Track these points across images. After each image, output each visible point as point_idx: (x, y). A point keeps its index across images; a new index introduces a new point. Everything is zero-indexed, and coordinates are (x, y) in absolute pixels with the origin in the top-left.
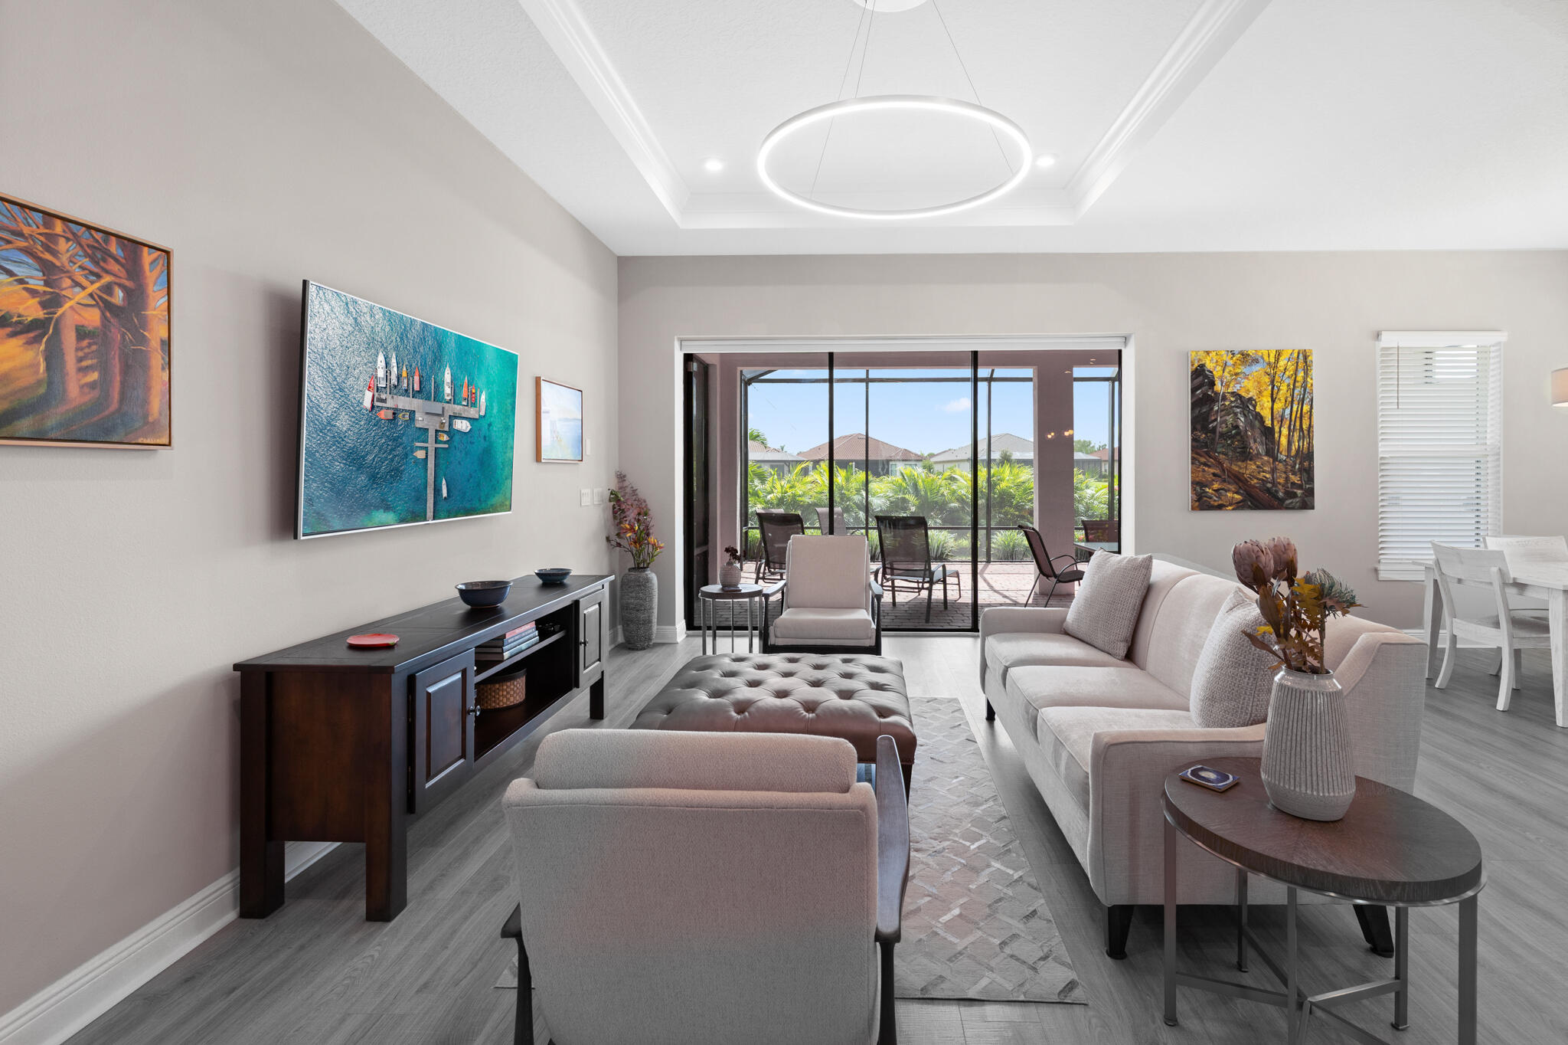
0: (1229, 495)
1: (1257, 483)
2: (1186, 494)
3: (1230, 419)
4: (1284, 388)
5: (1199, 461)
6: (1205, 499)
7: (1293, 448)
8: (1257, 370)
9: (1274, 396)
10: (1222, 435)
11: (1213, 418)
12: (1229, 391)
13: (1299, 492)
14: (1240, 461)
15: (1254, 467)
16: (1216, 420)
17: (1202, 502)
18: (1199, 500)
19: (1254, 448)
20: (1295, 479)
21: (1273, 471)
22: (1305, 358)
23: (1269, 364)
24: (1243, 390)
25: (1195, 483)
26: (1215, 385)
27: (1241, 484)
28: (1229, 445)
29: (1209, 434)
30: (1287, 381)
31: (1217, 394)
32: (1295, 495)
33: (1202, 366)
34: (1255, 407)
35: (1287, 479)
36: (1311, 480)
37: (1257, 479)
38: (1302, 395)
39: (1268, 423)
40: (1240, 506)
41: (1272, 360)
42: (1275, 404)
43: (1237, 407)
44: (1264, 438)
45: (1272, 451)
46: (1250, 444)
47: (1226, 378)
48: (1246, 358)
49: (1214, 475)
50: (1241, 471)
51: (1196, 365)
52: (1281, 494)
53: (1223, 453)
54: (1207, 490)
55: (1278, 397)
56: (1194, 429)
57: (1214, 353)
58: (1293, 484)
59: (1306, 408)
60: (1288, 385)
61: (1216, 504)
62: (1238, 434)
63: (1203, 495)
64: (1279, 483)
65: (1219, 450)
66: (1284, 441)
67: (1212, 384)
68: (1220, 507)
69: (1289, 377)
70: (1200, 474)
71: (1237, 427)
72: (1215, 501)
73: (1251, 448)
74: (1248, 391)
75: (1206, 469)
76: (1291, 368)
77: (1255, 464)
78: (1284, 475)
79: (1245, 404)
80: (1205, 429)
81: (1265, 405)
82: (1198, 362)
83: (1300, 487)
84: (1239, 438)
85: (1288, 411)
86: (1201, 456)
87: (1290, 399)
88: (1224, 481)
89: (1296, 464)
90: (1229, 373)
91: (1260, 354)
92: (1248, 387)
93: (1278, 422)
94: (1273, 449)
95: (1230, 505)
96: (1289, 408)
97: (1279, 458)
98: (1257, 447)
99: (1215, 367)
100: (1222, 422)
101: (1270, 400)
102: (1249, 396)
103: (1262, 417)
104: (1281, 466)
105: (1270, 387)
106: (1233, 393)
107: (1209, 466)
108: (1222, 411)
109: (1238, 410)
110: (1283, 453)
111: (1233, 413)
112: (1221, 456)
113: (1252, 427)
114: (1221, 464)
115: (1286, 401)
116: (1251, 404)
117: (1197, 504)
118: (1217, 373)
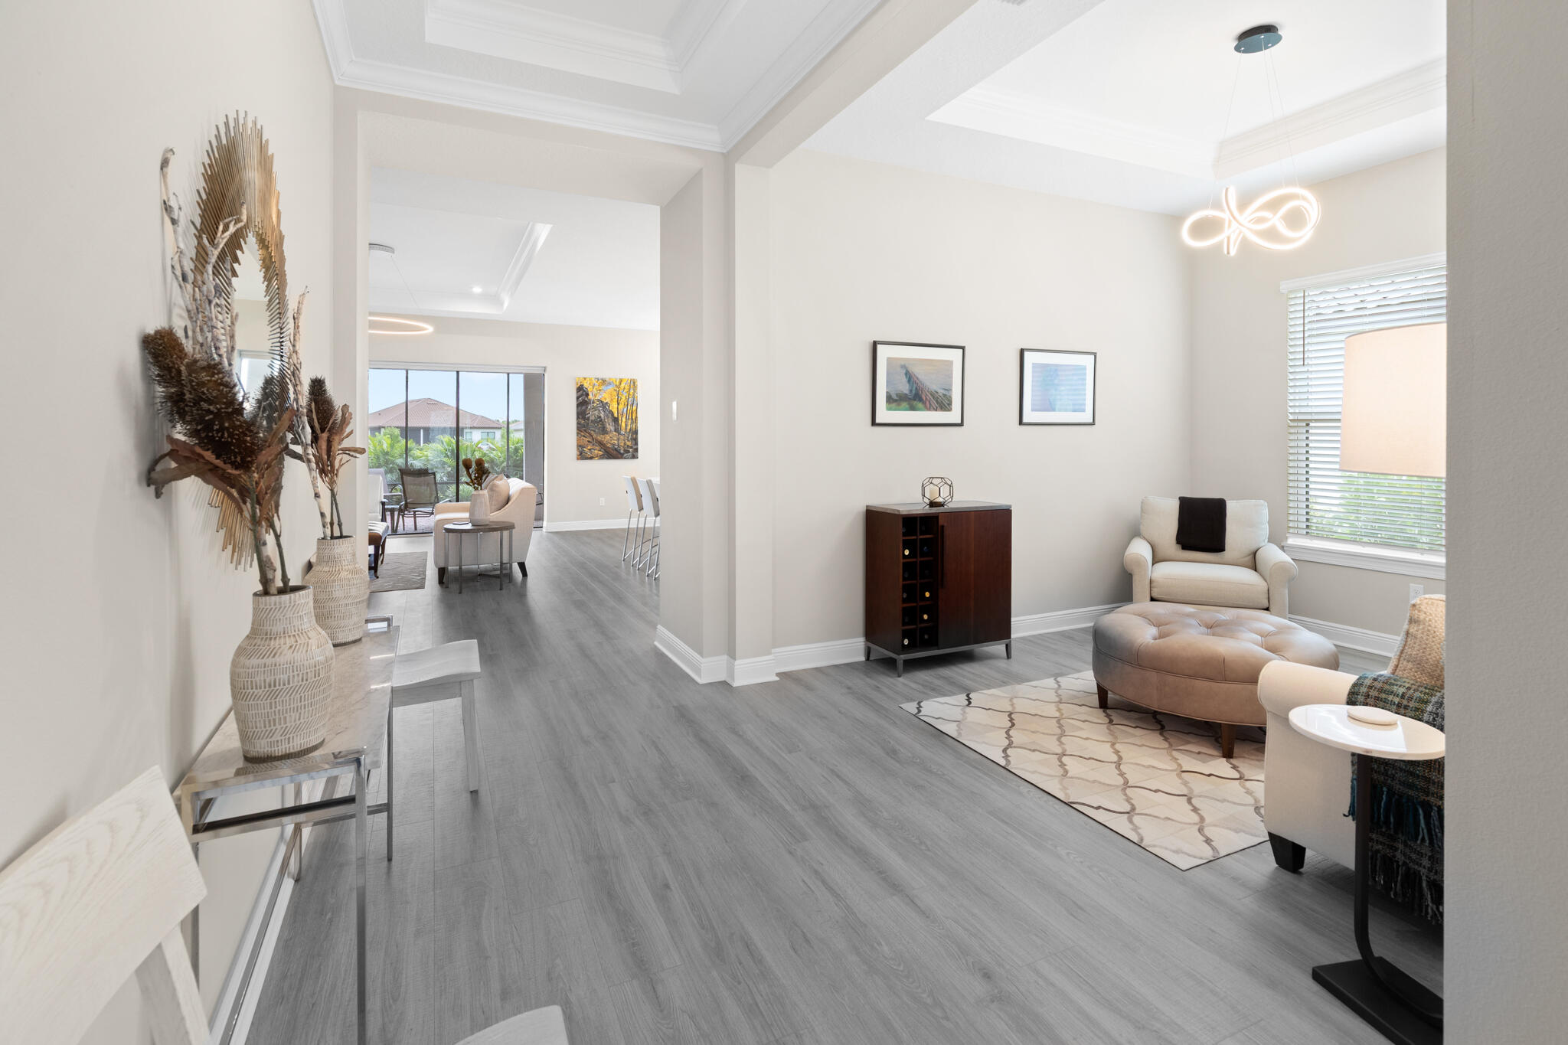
0: (596, 452)
1: (610, 446)
2: (574, 452)
3: (596, 413)
4: (623, 398)
5: (581, 434)
6: (584, 454)
7: (628, 428)
8: (610, 388)
9: (619, 401)
10: (592, 421)
11: (588, 412)
13: (631, 450)
15: (609, 437)
17: (582, 456)
20: (629, 443)
21: (618, 440)
22: (634, 383)
23: (616, 385)
24: (603, 398)
25: (579, 446)
26: (589, 395)
27: (602, 446)
28: (596, 426)
29: (585, 421)
30: (625, 394)
31: (590, 400)
32: (629, 452)
33: (582, 385)
34: (609, 407)
35: (625, 444)
36: (636, 444)
37: (611, 443)
38: (632, 402)
39: (616, 415)
40: (601, 457)
41: (618, 383)
42: (619, 406)
44: (614, 423)
45: (618, 429)
46: (606, 425)
47: (595, 392)
48: (604, 381)
49: (589, 442)
50: (602, 439)
52: (622, 451)
53: (593, 430)
54: (585, 449)
55: (621, 402)
56: (578, 418)
57: (589, 379)
58: (628, 446)
59: (634, 408)
62: (601, 420)
63: (583, 452)
65: (590, 429)
66: (623, 425)
67: (587, 395)
68: (591, 458)
69: (626, 392)
70: (581, 441)
71: (600, 417)
72: (589, 455)
73: (607, 428)
74: (605, 399)
75: (584, 438)
76: (627, 387)
77: (609, 435)
79: (604, 405)
80: (584, 418)
82: (581, 383)
83: (631, 447)
84: (601, 422)
85: (625, 409)
86: (582, 432)
87: (626, 403)
88: (594, 445)
89: (629, 436)
91: (612, 380)
92: (605, 396)
95: (597, 457)
97: (621, 433)
98: (610, 427)
99: (589, 386)
100: (592, 415)
101: (616, 403)
102: (606, 401)
103: (612, 412)
104: (622, 437)
105: (617, 397)
106: (598, 400)
107: (586, 437)
108: (592, 408)
109: (600, 408)
110: (624, 430)
112: (592, 432)
113: (608, 417)
114: (592, 436)
115: (624, 404)
116: (607, 405)
117: (580, 456)
118: (590, 389)
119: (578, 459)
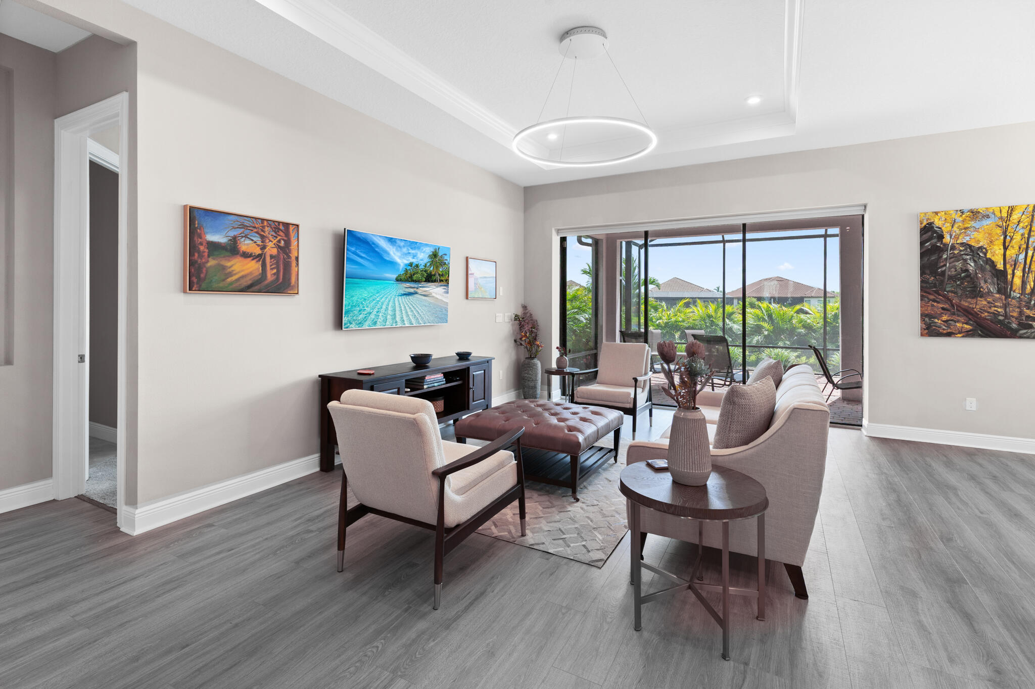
0: (958, 325)
1: (988, 316)
2: (916, 323)
3: (959, 264)
4: (1017, 237)
5: (928, 298)
6: (934, 327)
7: (1028, 287)
8: (988, 224)
9: (1007, 244)
10: (950, 277)
11: (942, 264)
12: (958, 242)
13: (1034, 324)
14: (970, 297)
15: (985, 303)
16: (945, 265)
17: (930, 330)
18: (927, 329)
19: (985, 287)
20: (1030, 313)
21: (1005, 306)
23: (1001, 218)
24: (973, 240)
25: (923, 316)
26: (944, 238)
27: (970, 317)
28: (958, 285)
29: (937, 277)
30: (1021, 231)
31: (946, 245)
32: (1030, 327)
33: (930, 224)
34: (985, 254)
35: (1021, 313)
37: (988, 312)
39: (1000, 266)
40: (969, 334)
41: (1004, 214)
42: (1008, 251)
43: (967, 255)
44: (995, 279)
45: (1004, 287)
46: (980, 284)
47: (955, 232)
48: (975, 214)
49: (943, 309)
50: (970, 306)
51: (925, 223)
52: (1014, 326)
53: (952, 292)
54: (936, 321)
55: (1011, 245)
56: (922, 273)
57: (943, 213)
58: (1028, 317)
60: (1023, 235)
61: (945, 332)
62: (968, 276)
63: (932, 324)
64: (1013, 316)
65: (947, 289)
66: (1017, 281)
67: (941, 237)
68: (949, 335)
69: (1023, 228)
70: (929, 308)
71: (967, 270)
72: (944, 329)
73: (982, 287)
74: (979, 241)
75: (935, 304)
76: (1025, 221)
77: (986, 300)
78: (1017, 310)
79: (975, 251)
80: (934, 273)
81: (997, 252)
82: (927, 221)
84: (968, 279)
85: (1022, 256)
86: (930, 294)
87: (1025, 246)
88: (954, 314)
89: (1031, 301)
90: (958, 228)
91: (992, 211)
92: (977, 238)
93: (1011, 265)
94: (1006, 289)
95: (960, 333)
96: (1024, 253)
97: (1012, 295)
98: (988, 286)
99: (944, 224)
100: (949, 267)
101: (1002, 247)
102: (980, 245)
103: (993, 262)
104: (1014, 302)
105: (1002, 237)
106: (962, 244)
107: (938, 302)
108: (950, 258)
109: (968, 257)
110: (1017, 291)
111: (963, 259)
112: (950, 294)
113: (982, 269)
114: (951, 301)
115: (1020, 248)
116: (982, 252)
117: (926, 331)
118: (946, 228)
119: (922, 335)
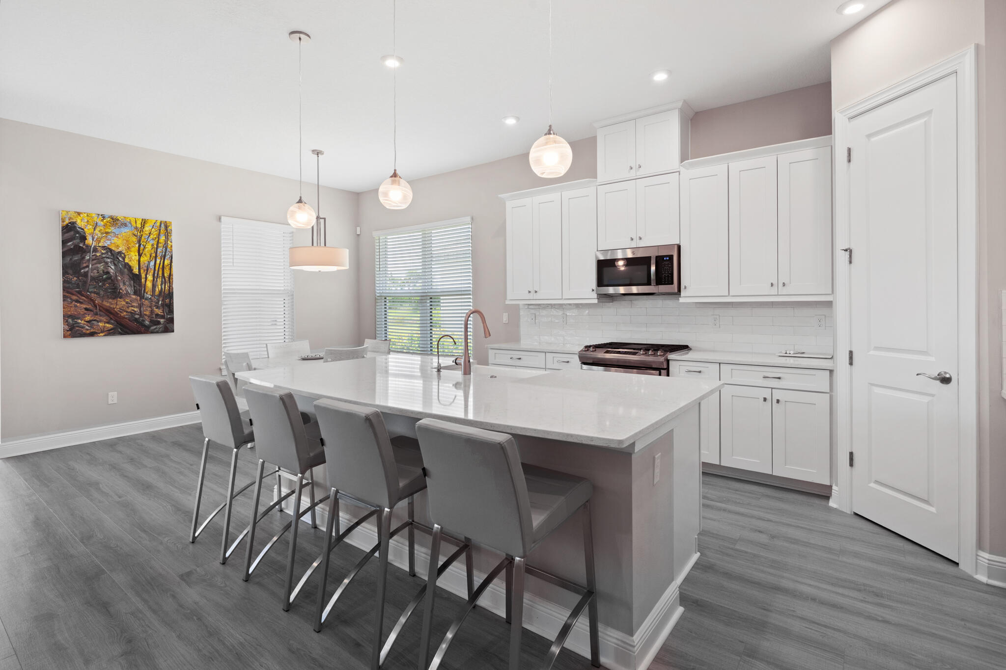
0: (100, 324)
1: (127, 315)
2: (58, 324)
3: (101, 266)
4: (149, 247)
5: (71, 299)
6: (77, 328)
7: (157, 289)
8: (126, 231)
9: (141, 252)
10: (93, 279)
11: (85, 265)
12: (100, 245)
13: (162, 321)
14: (111, 298)
15: (124, 303)
16: (88, 266)
17: (73, 330)
18: (71, 330)
19: (123, 289)
20: (159, 311)
21: (140, 306)
22: (166, 227)
23: (136, 228)
24: (113, 245)
25: (66, 317)
26: (86, 239)
27: (111, 316)
28: (100, 286)
29: (80, 278)
30: (152, 242)
31: (88, 246)
32: (159, 323)
33: (73, 223)
34: (124, 259)
35: (152, 312)
36: (171, 311)
37: (127, 312)
38: (164, 253)
39: (136, 271)
40: (110, 333)
41: (139, 226)
42: (141, 258)
43: (108, 258)
44: (132, 282)
45: (139, 291)
46: (120, 286)
47: (97, 235)
48: (114, 221)
49: (86, 309)
50: (111, 306)
51: (67, 222)
52: (147, 323)
53: (95, 293)
54: (80, 321)
55: (144, 253)
56: (65, 273)
57: (86, 215)
58: (157, 315)
59: (167, 262)
60: (153, 245)
61: (88, 332)
62: (110, 278)
63: (75, 325)
64: (146, 315)
65: (90, 290)
66: (149, 284)
67: (83, 238)
68: (92, 334)
69: (153, 239)
70: (72, 309)
71: (108, 273)
72: (87, 330)
73: (121, 289)
74: (118, 246)
75: (78, 305)
76: (154, 235)
77: (124, 301)
78: (149, 309)
79: (116, 256)
80: (77, 273)
81: (133, 258)
82: (69, 220)
83: (163, 317)
84: (109, 281)
85: (152, 263)
86: (73, 294)
87: (154, 255)
88: (96, 314)
89: (159, 301)
90: (100, 231)
91: (129, 221)
92: (117, 243)
93: (144, 271)
94: (140, 291)
95: (102, 332)
96: (154, 261)
97: (145, 297)
98: (126, 287)
99: (86, 226)
100: (92, 269)
101: (137, 254)
102: (119, 250)
103: (130, 267)
104: (147, 303)
105: (137, 245)
106: (104, 247)
107: (81, 303)
108: (93, 260)
109: (109, 260)
110: (149, 293)
111: (104, 262)
112: (93, 295)
113: (122, 273)
114: (93, 301)
115: (151, 256)
116: (121, 256)
117: (70, 332)
118: (88, 230)
119: (65, 337)
